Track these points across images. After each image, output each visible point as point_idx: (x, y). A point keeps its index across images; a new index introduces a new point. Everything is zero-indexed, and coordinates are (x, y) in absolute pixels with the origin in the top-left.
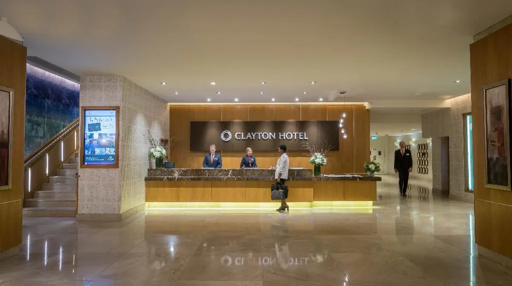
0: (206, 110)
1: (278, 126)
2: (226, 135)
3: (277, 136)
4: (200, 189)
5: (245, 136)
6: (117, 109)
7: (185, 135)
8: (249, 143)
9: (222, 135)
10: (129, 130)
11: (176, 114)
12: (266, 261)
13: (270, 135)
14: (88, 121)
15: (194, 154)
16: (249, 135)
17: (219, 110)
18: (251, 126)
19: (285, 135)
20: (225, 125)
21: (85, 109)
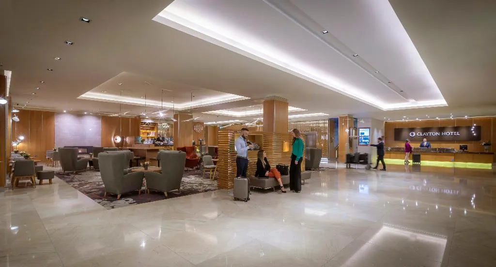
0: (402, 123)
1: (441, 129)
2: (412, 134)
3: (441, 134)
4: (399, 155)
5: (422, 134)
6: (369, 128)
7: (392, 133)
8: (425, 137)
9: (411, 133)
10: (373, 134)
11: (388, 125)
12: (433, 190)
13: (437, 134)
14: (360, 132)
15: (397, 142)
16: (424, 134)
17: (409, 123)
18: (426, 130)
19: (446, 133)
20: (412, 130)
21: (359, 128)
